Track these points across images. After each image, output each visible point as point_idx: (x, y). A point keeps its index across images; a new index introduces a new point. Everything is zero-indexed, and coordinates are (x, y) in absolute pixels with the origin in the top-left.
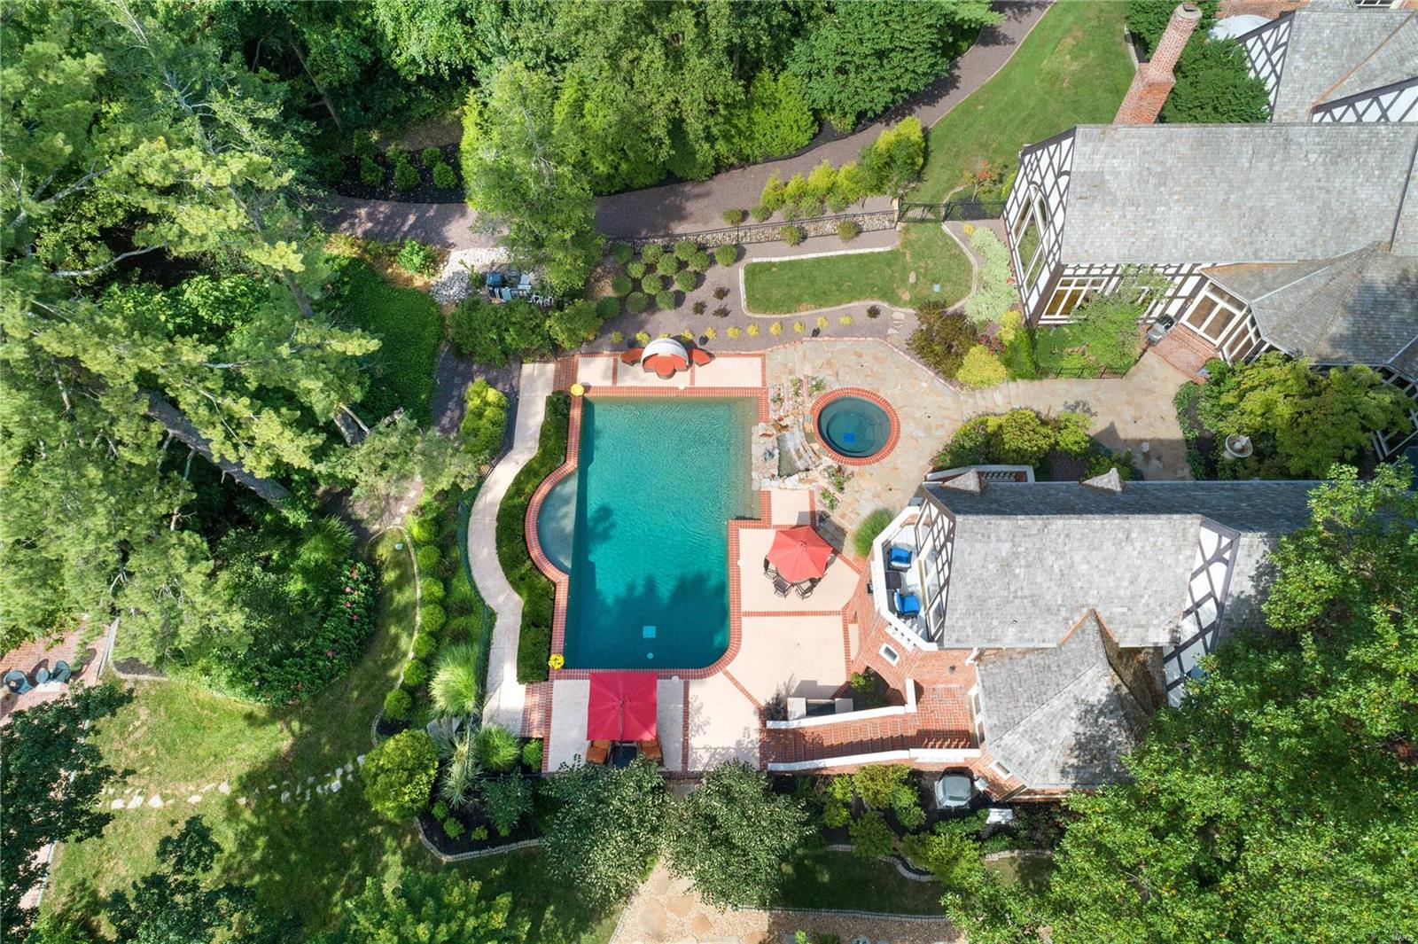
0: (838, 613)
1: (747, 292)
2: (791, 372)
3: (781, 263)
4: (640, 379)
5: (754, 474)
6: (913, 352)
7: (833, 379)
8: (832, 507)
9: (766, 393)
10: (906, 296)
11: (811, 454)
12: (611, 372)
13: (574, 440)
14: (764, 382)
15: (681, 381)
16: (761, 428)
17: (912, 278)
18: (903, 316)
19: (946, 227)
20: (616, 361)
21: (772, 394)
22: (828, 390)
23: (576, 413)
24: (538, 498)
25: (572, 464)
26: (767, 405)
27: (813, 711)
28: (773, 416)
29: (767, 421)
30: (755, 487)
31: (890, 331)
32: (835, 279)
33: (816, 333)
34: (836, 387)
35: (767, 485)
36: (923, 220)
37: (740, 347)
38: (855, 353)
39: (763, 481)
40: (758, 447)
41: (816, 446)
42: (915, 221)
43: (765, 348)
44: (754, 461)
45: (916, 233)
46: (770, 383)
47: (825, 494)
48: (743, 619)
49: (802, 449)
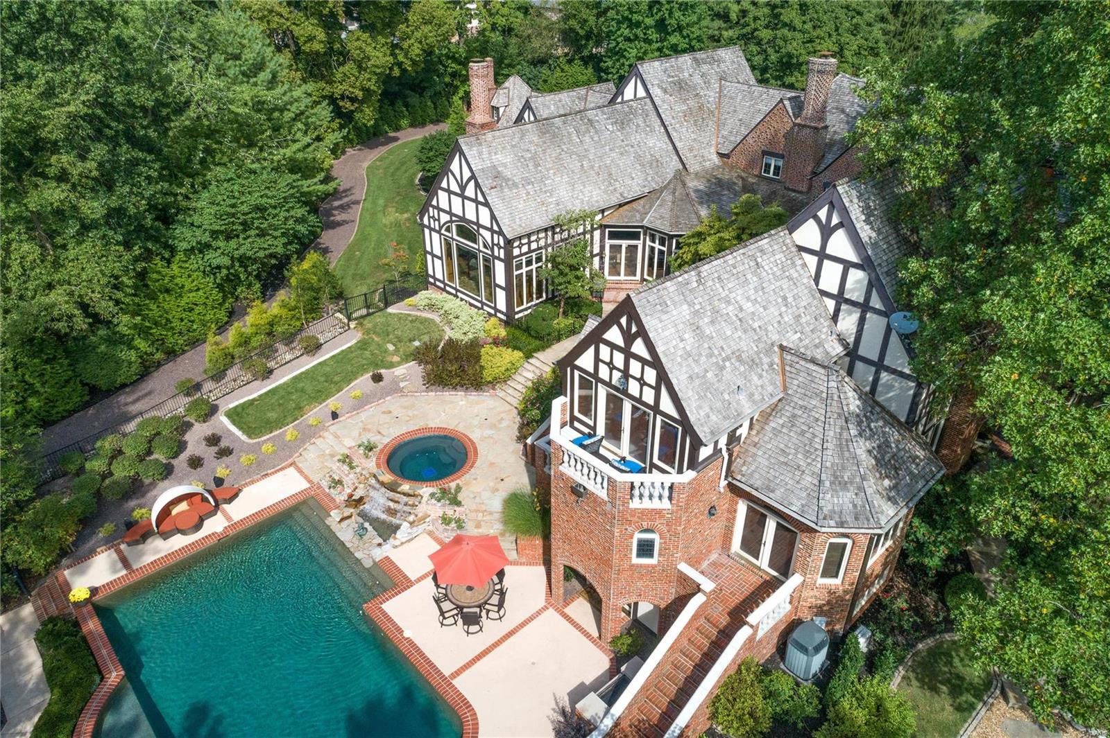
0: (545, 608)
1: (240, 428)
2: (332, 456)
3: (260, 396)
4: (159, 550)
5: (358, 555)
6: (434, 387)
7: (379, 437)
8: (460, 527)
9: (319, 487)
10: (396, 359)
11: (405, 499)
12: (120, 565)
13: (105, 652)
14: (310, 481)
15: (215, 525)
16: (335, 515)
17: (391, 347)
18: (405, 371)
19: (390, 310)
20: (119, 552)
21: (325, 484)
22: (380, 447)
23: (92, 625)
25: (115, 676)
26: (328, 495)
27: (611, 698)
28: (341, 498)
29: (338, 507)
30: (368, 564)
31: (402, 385)
32: (322, 379)
33: (335, 415)
34: (386, 440)
35: (378, 554)
36: (369, 314)
37: (262, 468)
38: (384, 413)
39: (371, 552)
40: (346, 533)
41: (405, 487)
42: (363, 317)
43: (290, 457)
44: (348, 545)
45: (368, 323)
46: (314, 478)
47: (446, 520)
48: (455, 682)
49: (391, 504)
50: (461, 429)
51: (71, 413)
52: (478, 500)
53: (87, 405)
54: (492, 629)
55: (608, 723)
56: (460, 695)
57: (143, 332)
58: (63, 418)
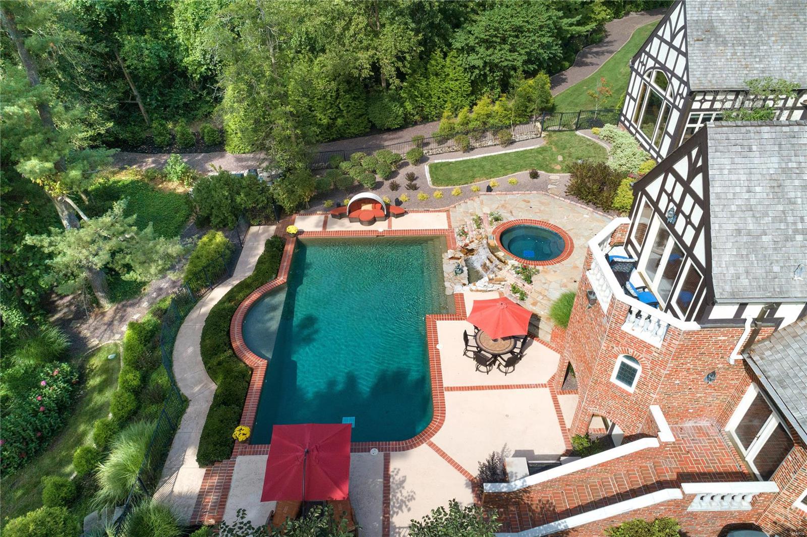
0: (544, 386)
1: (432, 176)
2: (472, 215)
3: (456, 162)
4: (346, 226)
5: (447, 284)
6: (571, 197)
7: (509, 215)
8: (523, 299)
9: (453, 232)
10: (558, 167)
11: (498, 262)
12: (322, 223)
13: (286, 264)
14: (450, 226)
15: (380, 227)
16: (450, 253)
17: (560, 158)
18: (558, 178)
19: (578, 133)
20: (326, 218)
21: (457, 231)
22: (505, 221)
23: (290, 248)
24: (247, 302)
25: (282, 279)
26: (454, 239)
27: (534, 469)
28: (460, 244)
29: (454, 249)
30: (448, 292)
31: (549, 186)
32: (499, 164)
33: (489, 189)
34: (512, 219)
35: (458, 289)
36: (559, 131)
37: (428, 206)
38: (524, 201)
39: (455, 286)
40: (448, 267)
41: (501, 254)
42: (555, 131)
43: (448, 205)
44: (445, 275)
45: (555, 137)
46: (453, 225)
47: (515, 289)
48: (446, 393)
49: (488, 262)
50: (571, 234)
51: (357, 136)
52: (546, 286)
53: (366, 134)
54: (496, 375)
55: (517, 485)
56: (443, 403)
57: (413, 98)
58: (352, 137)
